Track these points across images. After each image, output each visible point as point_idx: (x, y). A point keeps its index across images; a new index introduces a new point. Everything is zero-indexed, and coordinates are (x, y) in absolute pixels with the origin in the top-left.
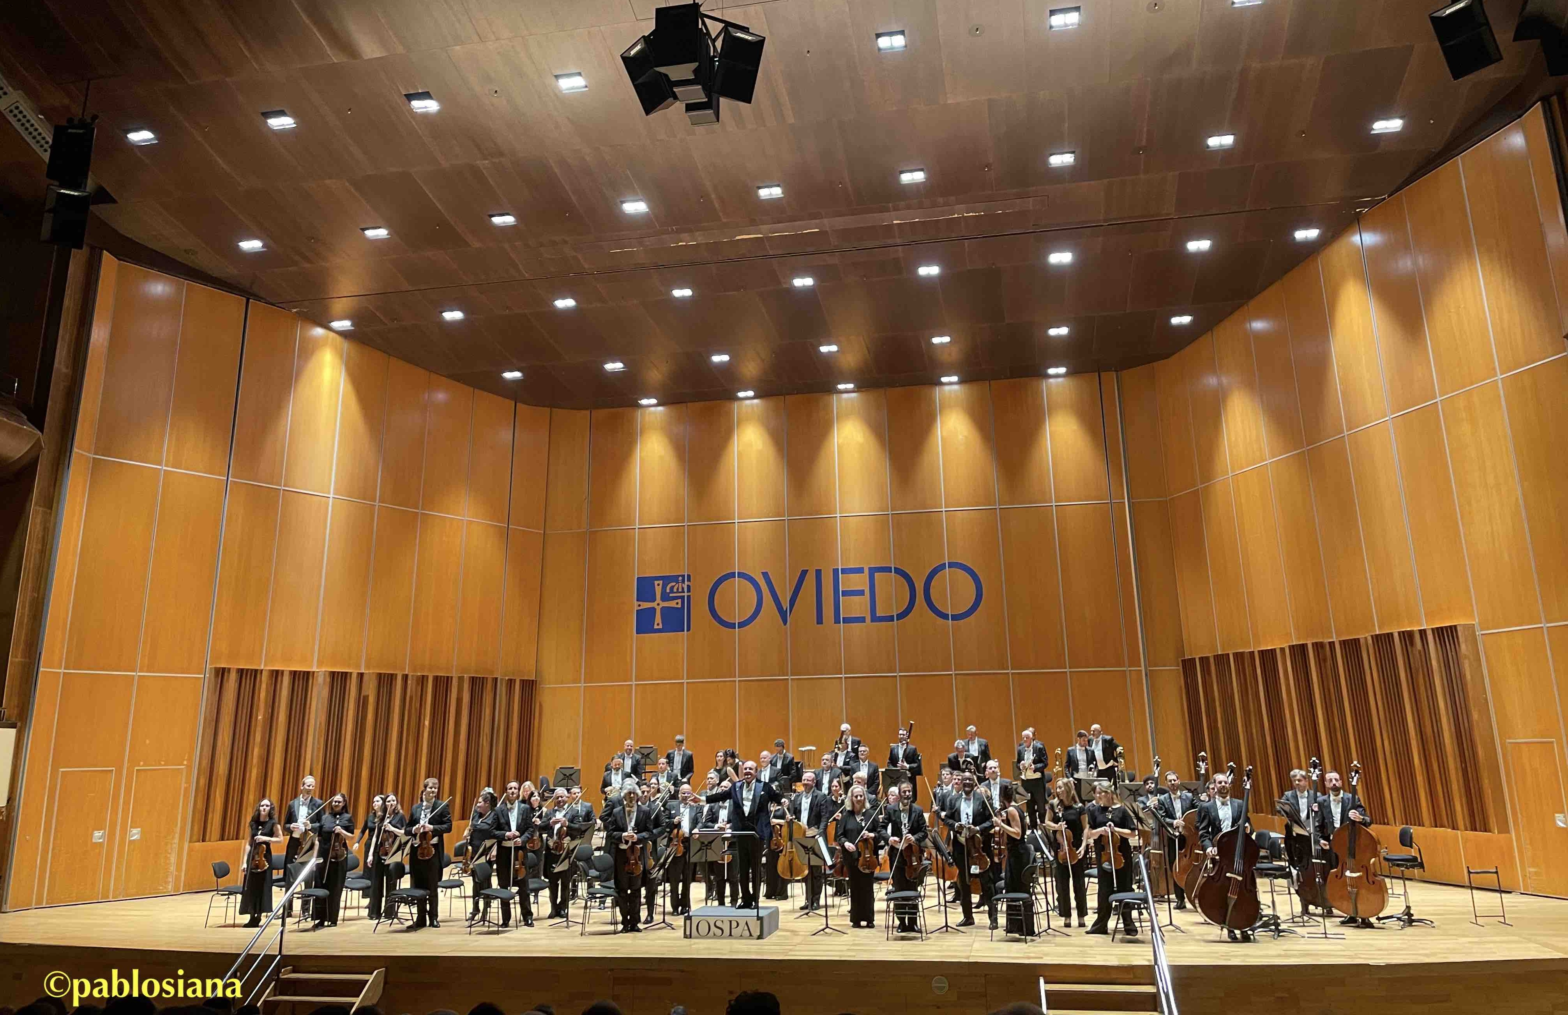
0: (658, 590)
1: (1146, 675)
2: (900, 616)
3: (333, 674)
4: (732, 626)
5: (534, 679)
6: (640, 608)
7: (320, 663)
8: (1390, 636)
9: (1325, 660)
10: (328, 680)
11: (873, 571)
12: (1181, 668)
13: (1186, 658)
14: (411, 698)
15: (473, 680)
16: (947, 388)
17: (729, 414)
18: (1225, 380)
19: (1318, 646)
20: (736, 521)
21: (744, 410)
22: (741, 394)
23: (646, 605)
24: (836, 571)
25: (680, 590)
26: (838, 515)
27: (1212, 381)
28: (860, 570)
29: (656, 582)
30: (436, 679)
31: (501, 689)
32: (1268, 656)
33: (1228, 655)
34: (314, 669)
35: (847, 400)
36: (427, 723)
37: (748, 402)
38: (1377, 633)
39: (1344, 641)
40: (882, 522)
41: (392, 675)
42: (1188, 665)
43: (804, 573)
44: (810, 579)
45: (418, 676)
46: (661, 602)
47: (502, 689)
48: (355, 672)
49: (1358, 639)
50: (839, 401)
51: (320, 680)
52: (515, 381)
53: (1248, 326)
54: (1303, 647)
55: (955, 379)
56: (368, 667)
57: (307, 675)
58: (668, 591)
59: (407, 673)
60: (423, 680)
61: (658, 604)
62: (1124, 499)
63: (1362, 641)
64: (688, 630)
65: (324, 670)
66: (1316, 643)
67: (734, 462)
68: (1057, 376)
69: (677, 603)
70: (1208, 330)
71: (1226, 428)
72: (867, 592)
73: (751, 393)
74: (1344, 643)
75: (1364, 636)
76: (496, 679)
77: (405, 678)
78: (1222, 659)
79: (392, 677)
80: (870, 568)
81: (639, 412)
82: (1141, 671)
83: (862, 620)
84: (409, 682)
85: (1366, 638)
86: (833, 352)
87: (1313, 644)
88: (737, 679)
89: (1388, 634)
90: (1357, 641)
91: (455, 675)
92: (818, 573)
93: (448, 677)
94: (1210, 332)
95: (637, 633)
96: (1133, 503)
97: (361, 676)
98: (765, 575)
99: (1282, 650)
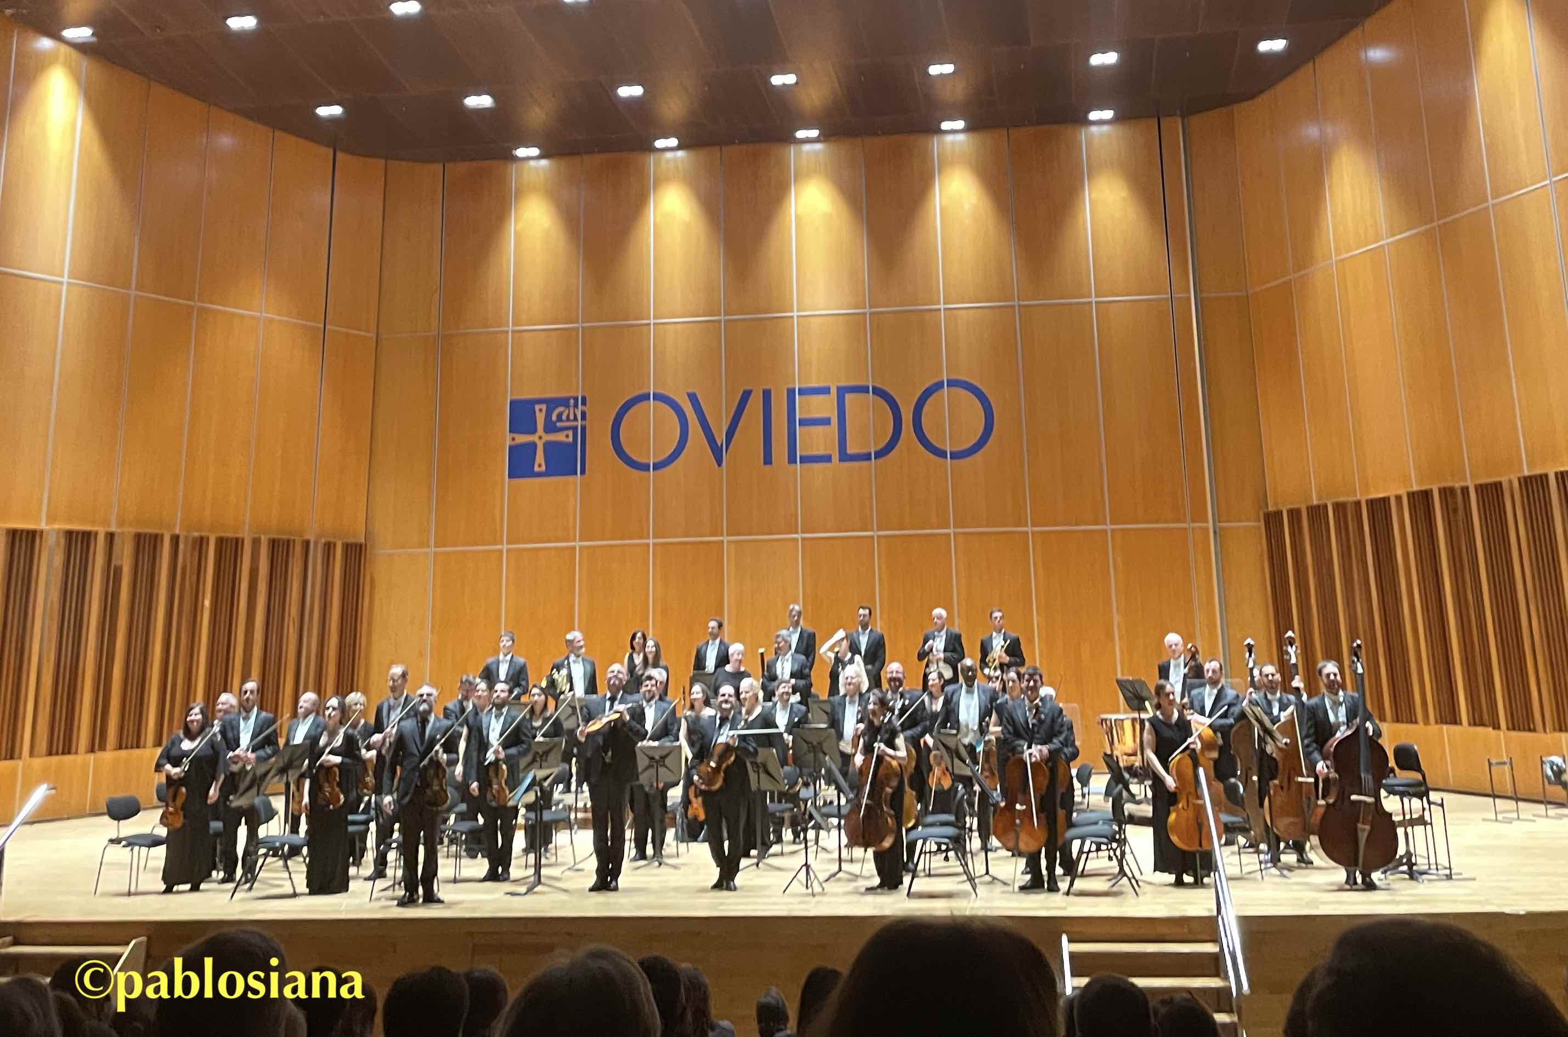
0: (540, 419)
1: (1215, 533)
2: (879, 454)
3: (69, 534)
4: (646, 467)
5: (363, 541)
6: (513, 443)
7: (51, 519)
8: (1543, 478)
9: (1455, 510)
10: (62, 541)
11: (842, 391)
12: (1262, 523)
13: (1270, 509)
14: (184, 568)
15: (273, 543)
16: (949, 138)
17: (642, 173)
18: (1329, 130)
19: (1447, 493)
20: (652, 321)
21: (663, 163)
22: (660, 144)
23: (522, 439)
24: (791, 392)
25: (572, 417)
26: (795, 314)
27: (1312, 132)
28: (825, 391)
29: (537, 407)
30: (221, 541)
31: (315, 558)
32: (1379, 508)
33: (1326, 507)
34: (43, 526)
35: (808, 153)
36: (207, 603)
37: (669, 155)
38: (1526, 473)
39: (1481, 486)
40: (856, 324)
41: (156, 536)
42: (1272, 520)
43: (746, 395)
44: (756, 403)
45: (194, 540)
46: (543, 435)
47: (316, 556)
48: (101, 531)
49: (1500, 483)
50: (799, 154)
51: (50, 540)
52: (333, 120)
53: (1364, 54)
54: (1427, 494)
55: (960, 124)
56: (121, 523)
57: (33, 536)
58: (554, 418)
59: (177, 531)
60: (201, 543)
61: (540, 438)
62: (1189, 293)
63: (1505, 486)
64: (583, 472)
65: (56, 526)
66: (1445, 489)
67: (649, 235)
68: (1101, 122)
69: (567, 436)
70: (1309, 60)
71: (1330, 196)
72: (835, 421)
73: (673, 142)
74: (1481, 489)
75: (1509, 478)
76: (307, 543)
77: (175, 539)
78: (1317, 512)
79: (155, 540)
80: (839, 389)
81: (514, 167)
82: (1207, 529)
83: (827, 459)
84: (181, 546)
85: (1510, 482)
86: (790, 85)
87: (1440, 490)
88: (651, 541)
89: (1541, 476)
90: (1497, 486)
91: (247, 536)
92: (767, 394)
93: (237, 540)
94: (1311, 65)
95: (509, 477)
96: (1202, 299)
97: (111, 537)
98: (693, 398)
99: (1399, 498)
